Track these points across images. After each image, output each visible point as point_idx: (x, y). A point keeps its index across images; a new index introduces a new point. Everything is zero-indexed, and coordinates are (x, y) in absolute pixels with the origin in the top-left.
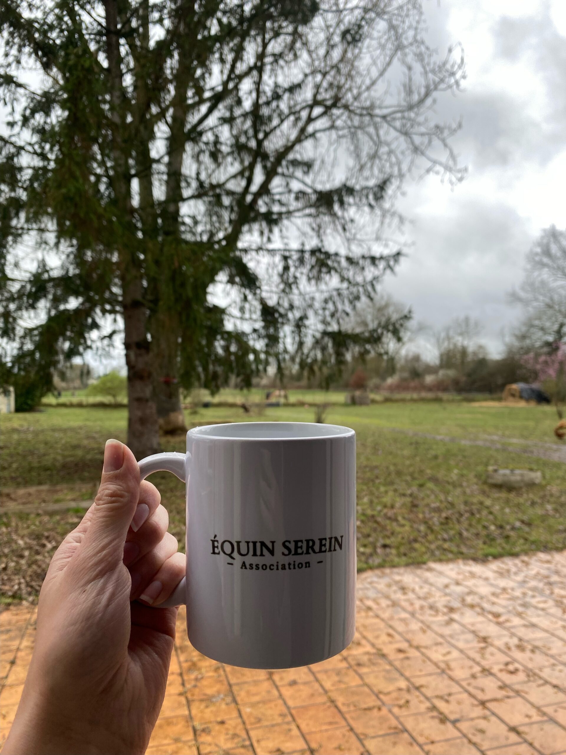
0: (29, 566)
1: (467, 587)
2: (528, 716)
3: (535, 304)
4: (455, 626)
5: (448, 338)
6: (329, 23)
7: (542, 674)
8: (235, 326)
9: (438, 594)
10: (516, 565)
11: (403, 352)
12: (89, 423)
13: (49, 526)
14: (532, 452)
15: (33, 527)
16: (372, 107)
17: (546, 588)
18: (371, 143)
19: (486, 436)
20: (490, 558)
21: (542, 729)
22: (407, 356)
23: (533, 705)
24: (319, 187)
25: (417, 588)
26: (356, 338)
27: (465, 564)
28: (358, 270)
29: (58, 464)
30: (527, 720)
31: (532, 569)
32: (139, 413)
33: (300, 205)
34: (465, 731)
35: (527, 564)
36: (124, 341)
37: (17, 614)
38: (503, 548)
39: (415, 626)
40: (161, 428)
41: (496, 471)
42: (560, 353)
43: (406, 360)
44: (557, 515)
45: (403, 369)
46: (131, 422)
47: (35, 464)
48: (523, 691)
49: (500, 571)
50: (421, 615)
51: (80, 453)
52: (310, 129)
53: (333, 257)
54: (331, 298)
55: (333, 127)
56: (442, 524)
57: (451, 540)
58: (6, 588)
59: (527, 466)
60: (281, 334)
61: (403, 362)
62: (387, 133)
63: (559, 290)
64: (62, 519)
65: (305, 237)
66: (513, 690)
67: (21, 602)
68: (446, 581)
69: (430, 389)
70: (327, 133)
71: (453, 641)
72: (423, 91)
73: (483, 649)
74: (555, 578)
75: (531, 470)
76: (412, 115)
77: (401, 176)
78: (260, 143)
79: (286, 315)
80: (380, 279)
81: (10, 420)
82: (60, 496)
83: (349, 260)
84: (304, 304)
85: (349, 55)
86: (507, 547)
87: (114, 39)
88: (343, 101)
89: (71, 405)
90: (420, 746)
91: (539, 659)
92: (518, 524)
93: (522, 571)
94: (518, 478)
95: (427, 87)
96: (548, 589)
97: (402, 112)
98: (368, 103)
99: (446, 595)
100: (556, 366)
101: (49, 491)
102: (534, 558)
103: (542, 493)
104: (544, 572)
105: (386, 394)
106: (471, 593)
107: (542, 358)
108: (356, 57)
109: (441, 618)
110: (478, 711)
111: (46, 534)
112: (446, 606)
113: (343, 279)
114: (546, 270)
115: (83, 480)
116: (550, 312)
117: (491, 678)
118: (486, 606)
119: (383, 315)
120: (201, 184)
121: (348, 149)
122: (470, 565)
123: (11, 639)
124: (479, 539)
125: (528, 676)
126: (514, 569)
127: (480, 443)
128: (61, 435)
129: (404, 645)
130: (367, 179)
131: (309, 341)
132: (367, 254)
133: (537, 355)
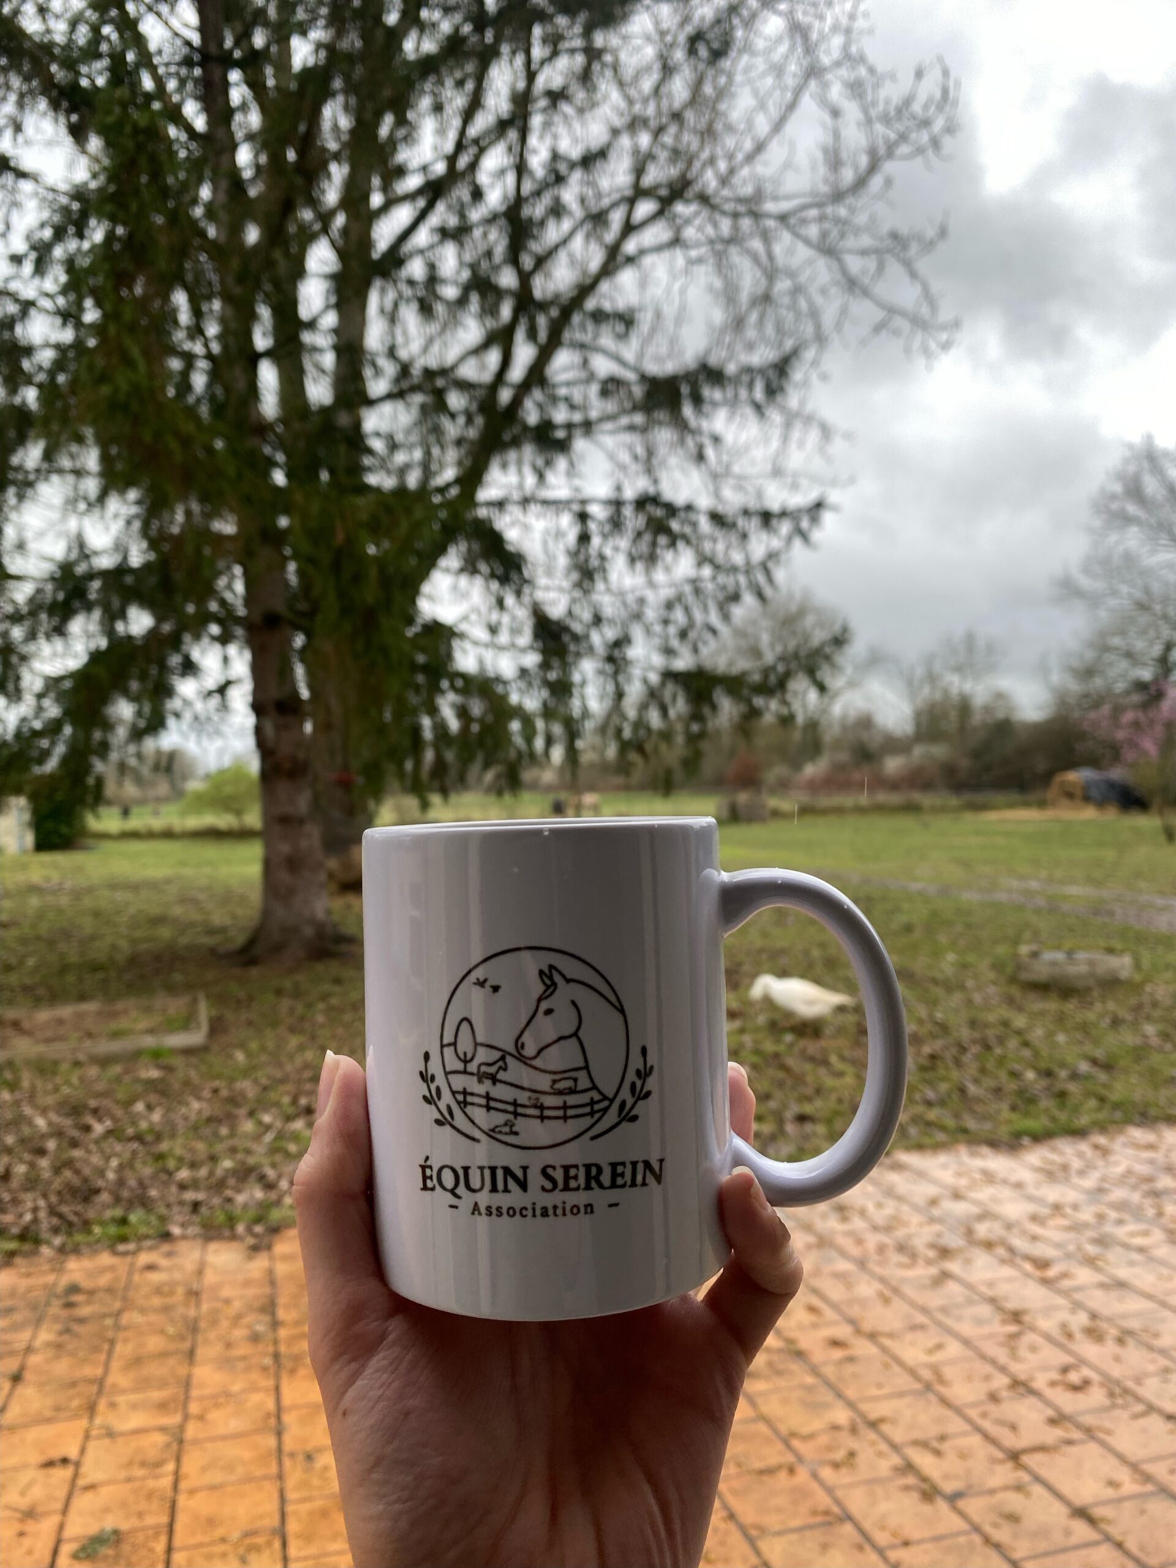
0: (57, 1170)
1: (975, 1202)
2: (1113, 1484)
3: (1113, 602)
4: (952, 1287)
5: (932, 678)
6: (665, 26)
7: (1141, 1391)
8: (481, 662)
9: (915, 1219)
10: (1080, 1155)
11: (836, 710)
12: (188, 872)
13: (100, 1087)
14: (1111, 914)
15: (66, 1090)
16: (758, 196)
17: (1148, 1202)
18: (759, 274)
19: (1015, 884)
20: (1026, 1141)
21: (1143, 1512)
22: (844, 717)
23: (1122, 1458)
24: (653, 368)
25: (870, 1207)
26: (734, 684)
27: (973, 1154)
28: (734, 538)
29: (120, 958)
30: (1110, 1493)
31: (1116, 1164)
32: (285, 848)
33: (611, 406)
34: (976, 1518)
35: (1105, 1152)
36: (250, 699)
37: (28, 1275)
38: (1054, 1119)
39: (866, 1289)
40: (331, 876)
41: (1035, 955)
42: (1166, 706)
43: (844, 727)
44: (1168, 1046)
45: (837, 745)
46: (268, 866)
47: (73, 958)
48: (1100, 1429)
49: (1048, 1167)
50: (880, 1264)
51: (165, 933)
52: (630, 247)
53: (682, 514)
54: (680, 598)
55: (676, 241)
56: (922, 1069)
57: (942, 1103)
58: (8, 1218)
59: (1102, 943)
60: (576, 678)
61: (836, 730)
62: (790, 252)
63: (1163, 572)
64: (127, 1072)
65: (626, 474)
66: (1078, 1426)
67: (37, 1248)
68: (932, 1191)
69: (894, 785)
70: (666, 255)
71: (950, 1322)
72: (864, 161)
73: (1013, 1337)
74: (1165, 1182)
75: (1110, 951)
76: (842, 212)
77: (820, 339)
78: (525, 278)
79: (587, 637)
80: (783, 557)
81: (24, 867)
82: (123, 1023)
83: (717, 518)
84: (623, 614)
85: (708, 89)
86: (1063, 1117)
87: (217, 72)
88: (696, 188)
89: (150, 835)
90: (880, 1551)
91: (1135, 1358)
92: (1084, 1067)
93: (1095, 1168)
94: (1083, 969)
95: (873, 153)
96: (1152, 1206)
97: (819, 205)
98: (748, 190)
99: (932, 1220)
100: (1159, 730)
101: (99, 1013)
102: (1121, 1139)
103: (1133, 1001)
104: (1142, 1169)
105: (804, 798)
106: (985, 1215)
107: (1128, 717)
108: (721, 94)
109: (922, 1272)
110: (1005, 1474)
111: (93, 1103)
112: (932, 1246)
113: (703, 559)
114: (1134, 530)
115: (172, 989)
116: (1144, 619)
117: (1032, 1400)
118: (1019, 1243)
119: (794, 633)
120: (405, 370)
121: (710, 289)
122: (983, 1157)
123: (15, 1327)
124: (1001, 1100)
125: (1111, 1395)
126: (1076, 1164)
127: (1001, 896)
128: (129, 896)
129: (843, 1331)
130: (750, 347)
131: (634, 691)
132: (753, 504)
133: (1118, 710)
